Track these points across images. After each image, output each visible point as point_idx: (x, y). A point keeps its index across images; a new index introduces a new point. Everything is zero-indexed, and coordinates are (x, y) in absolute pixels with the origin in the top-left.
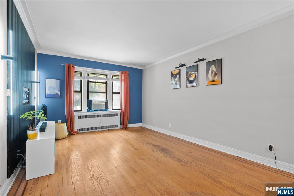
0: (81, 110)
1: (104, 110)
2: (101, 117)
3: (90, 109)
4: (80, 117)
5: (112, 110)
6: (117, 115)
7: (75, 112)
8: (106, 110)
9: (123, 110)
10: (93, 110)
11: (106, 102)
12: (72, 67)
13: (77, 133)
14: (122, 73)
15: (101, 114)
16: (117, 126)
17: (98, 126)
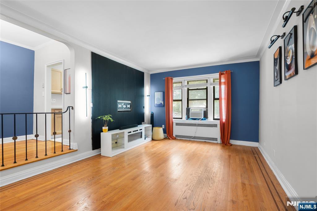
0: (181, 118)
1: (202, 119)
2: (196, 126)
3: (188, 117)
4: (177, 124)
5: (214, 119)
6: (215, 126)
7: (173, 119)
8: (205, 120)
9: (224, 121)
10: (192, 119)
11: (205, 110)
12: (170, 79)
13: (175, 139)
14: (221, 74)
15: (197, 123)
16: (216, 139)
17: (194, 135)
